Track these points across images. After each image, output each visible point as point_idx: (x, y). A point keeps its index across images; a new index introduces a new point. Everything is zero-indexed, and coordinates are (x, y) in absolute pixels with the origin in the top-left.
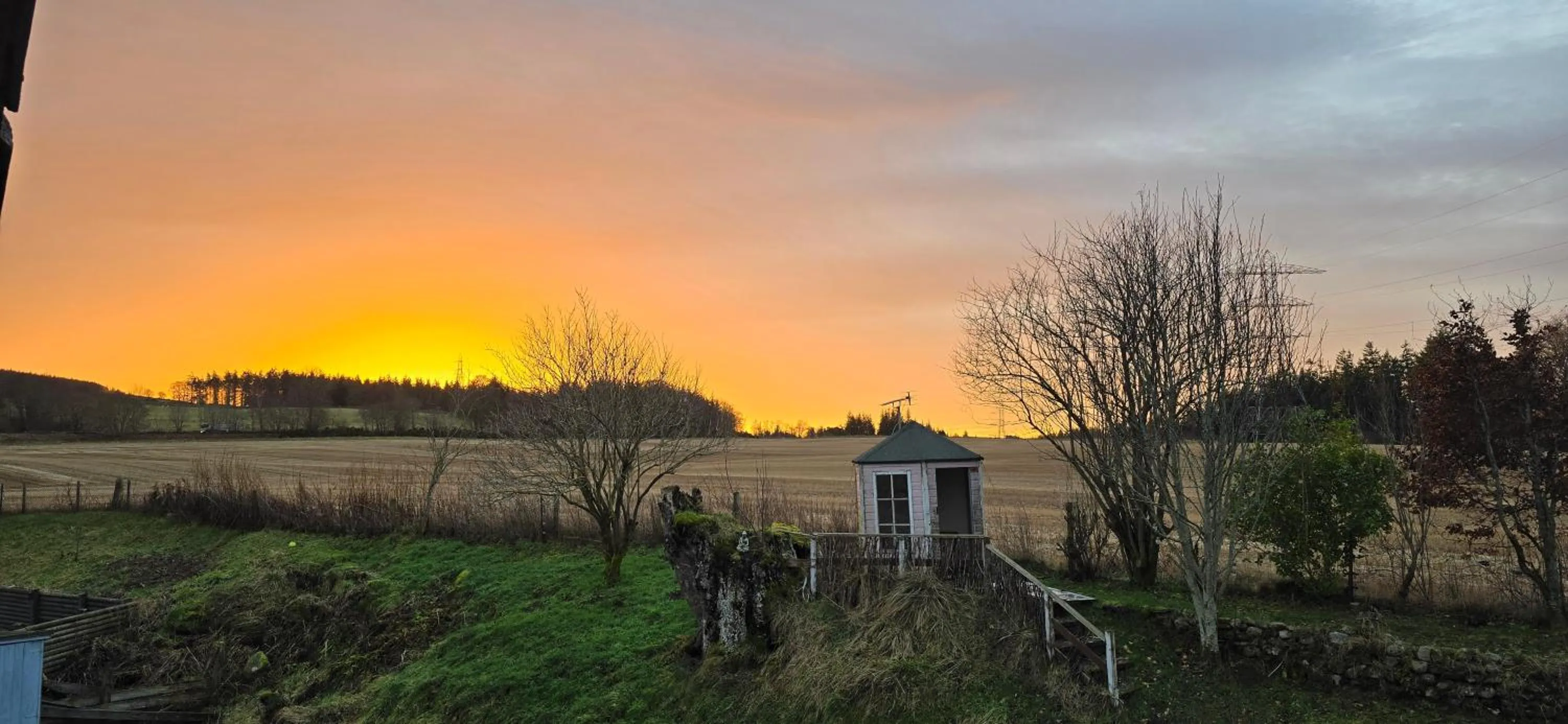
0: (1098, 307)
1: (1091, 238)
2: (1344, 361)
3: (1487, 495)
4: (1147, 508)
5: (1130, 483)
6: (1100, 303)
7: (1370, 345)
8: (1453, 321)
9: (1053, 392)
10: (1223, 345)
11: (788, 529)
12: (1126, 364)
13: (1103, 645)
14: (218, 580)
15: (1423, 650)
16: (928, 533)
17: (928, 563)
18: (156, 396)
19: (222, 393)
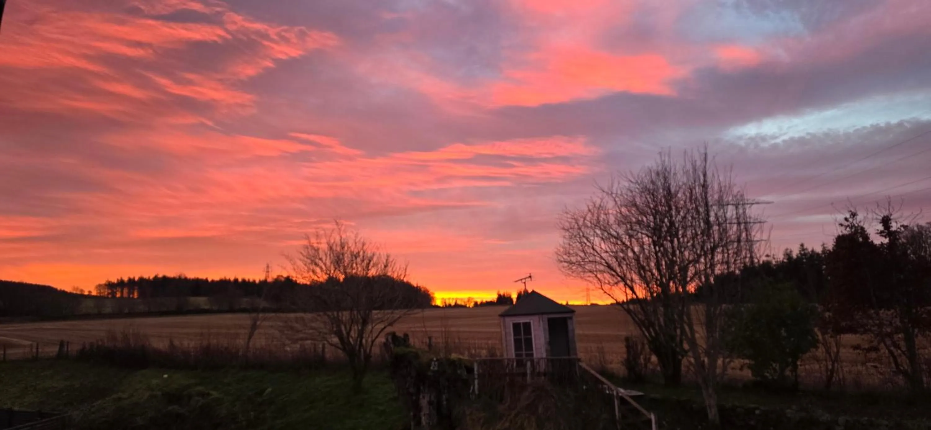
0: (639, 220)
1: (633, 180)
2: (787, 254)
3: (873, 326)
4: (673, 338)
5: (662, 323)
6: (640, 219)
7: (802, 245)
8: (846, 223)
9: (615, 271)
10: (712, 240)
11: (461, 357)
12: (656, 253)
13: (650, 421)
14: (120, 399)
15: (842, 419)
16: (544, 355)
17: (545, 374)
18: (86, 293)
19: (126, 291)
